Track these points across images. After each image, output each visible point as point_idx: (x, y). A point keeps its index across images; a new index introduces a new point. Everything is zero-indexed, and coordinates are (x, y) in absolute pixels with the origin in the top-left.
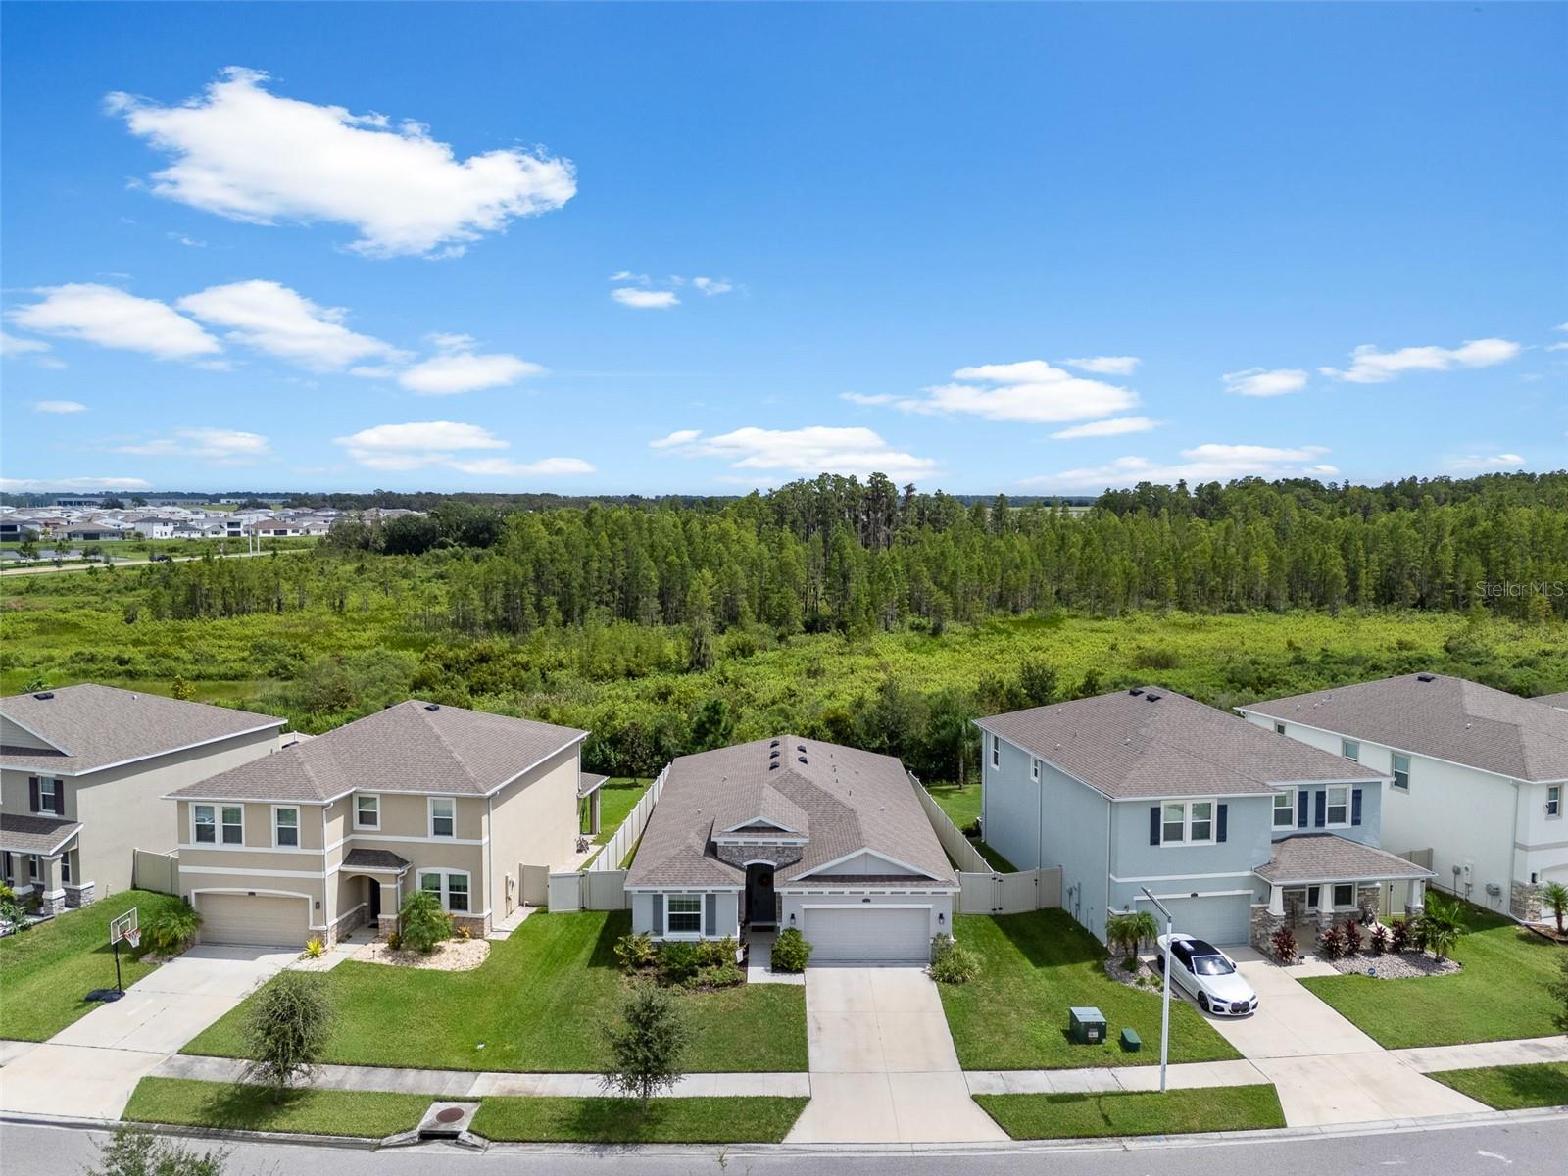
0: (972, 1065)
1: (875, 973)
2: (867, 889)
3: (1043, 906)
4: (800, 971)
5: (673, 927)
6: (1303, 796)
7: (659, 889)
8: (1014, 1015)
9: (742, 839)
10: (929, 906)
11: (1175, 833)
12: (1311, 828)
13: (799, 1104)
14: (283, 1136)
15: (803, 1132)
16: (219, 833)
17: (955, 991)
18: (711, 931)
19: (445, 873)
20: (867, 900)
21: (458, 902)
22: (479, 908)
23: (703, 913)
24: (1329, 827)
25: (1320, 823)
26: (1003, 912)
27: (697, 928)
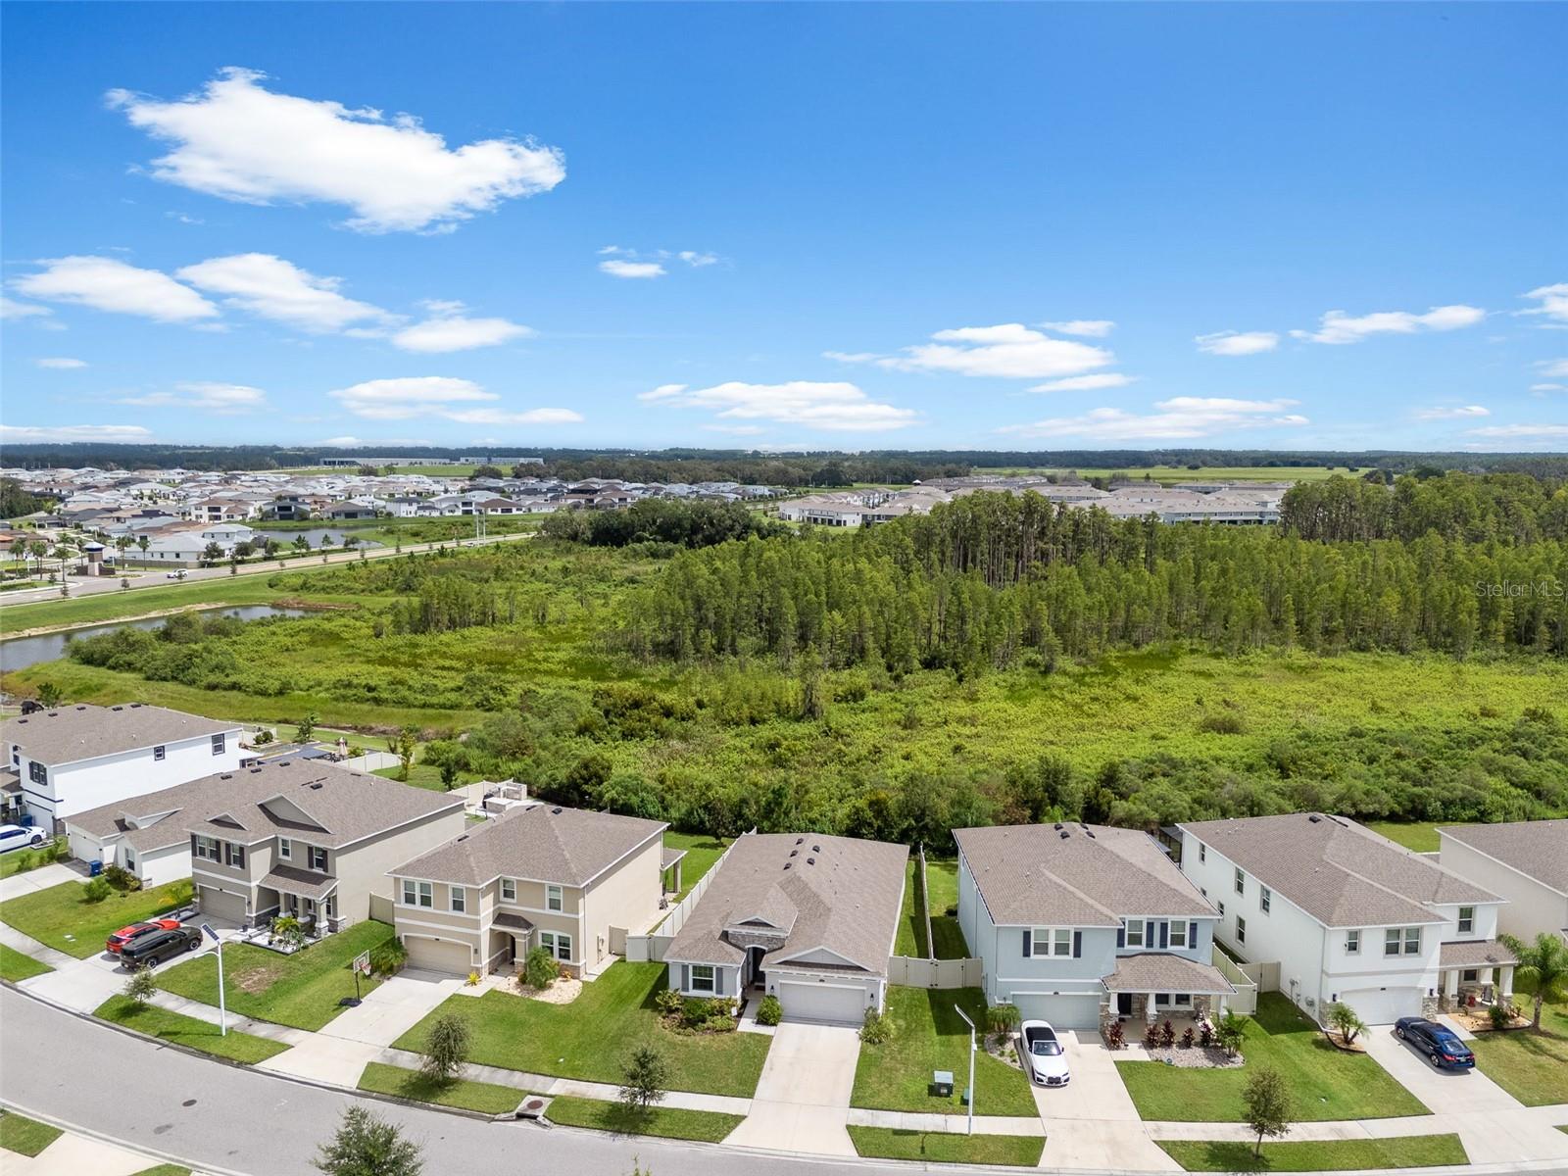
0: (856, 1104)
1: (824, 1030)
2: (822, 974)
3: (968, 985)
4: (774, 1025)
5: (694, 987)
6: (1150, 926)
7: (686, 962)
8: (902, 1072)
9: (745, 930)
10: (865, 988)
11: (1042, 948)
12: (1156, 948)
13: (738, 1119)
14: (442, 1107)
15: (735, 1139)
16: (418, 900)
17: (871, 1049)
18: (719, 992)
19: (556, 934)
20: (822, 981)
21: (565, 954)
22: (577, 959)
23: (714, 979)
24: (1170, 948)
25: (1163, 944)
26: (939, 987)
27: (711, 988)
